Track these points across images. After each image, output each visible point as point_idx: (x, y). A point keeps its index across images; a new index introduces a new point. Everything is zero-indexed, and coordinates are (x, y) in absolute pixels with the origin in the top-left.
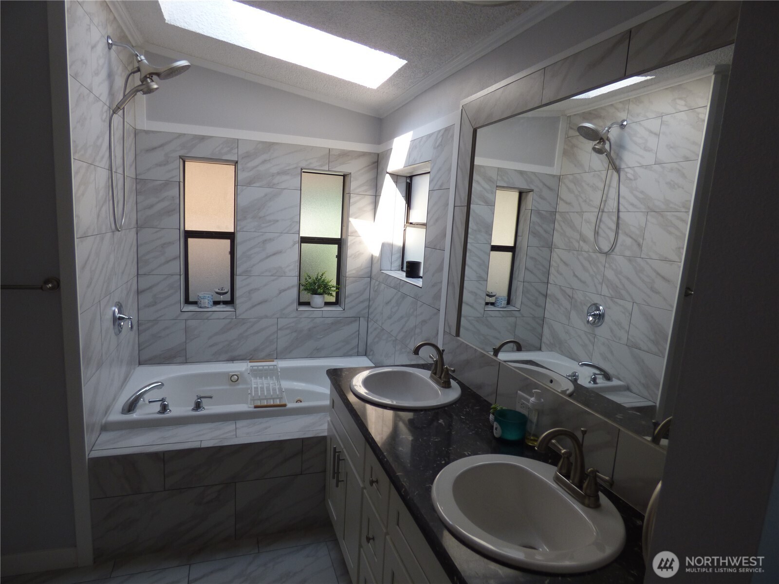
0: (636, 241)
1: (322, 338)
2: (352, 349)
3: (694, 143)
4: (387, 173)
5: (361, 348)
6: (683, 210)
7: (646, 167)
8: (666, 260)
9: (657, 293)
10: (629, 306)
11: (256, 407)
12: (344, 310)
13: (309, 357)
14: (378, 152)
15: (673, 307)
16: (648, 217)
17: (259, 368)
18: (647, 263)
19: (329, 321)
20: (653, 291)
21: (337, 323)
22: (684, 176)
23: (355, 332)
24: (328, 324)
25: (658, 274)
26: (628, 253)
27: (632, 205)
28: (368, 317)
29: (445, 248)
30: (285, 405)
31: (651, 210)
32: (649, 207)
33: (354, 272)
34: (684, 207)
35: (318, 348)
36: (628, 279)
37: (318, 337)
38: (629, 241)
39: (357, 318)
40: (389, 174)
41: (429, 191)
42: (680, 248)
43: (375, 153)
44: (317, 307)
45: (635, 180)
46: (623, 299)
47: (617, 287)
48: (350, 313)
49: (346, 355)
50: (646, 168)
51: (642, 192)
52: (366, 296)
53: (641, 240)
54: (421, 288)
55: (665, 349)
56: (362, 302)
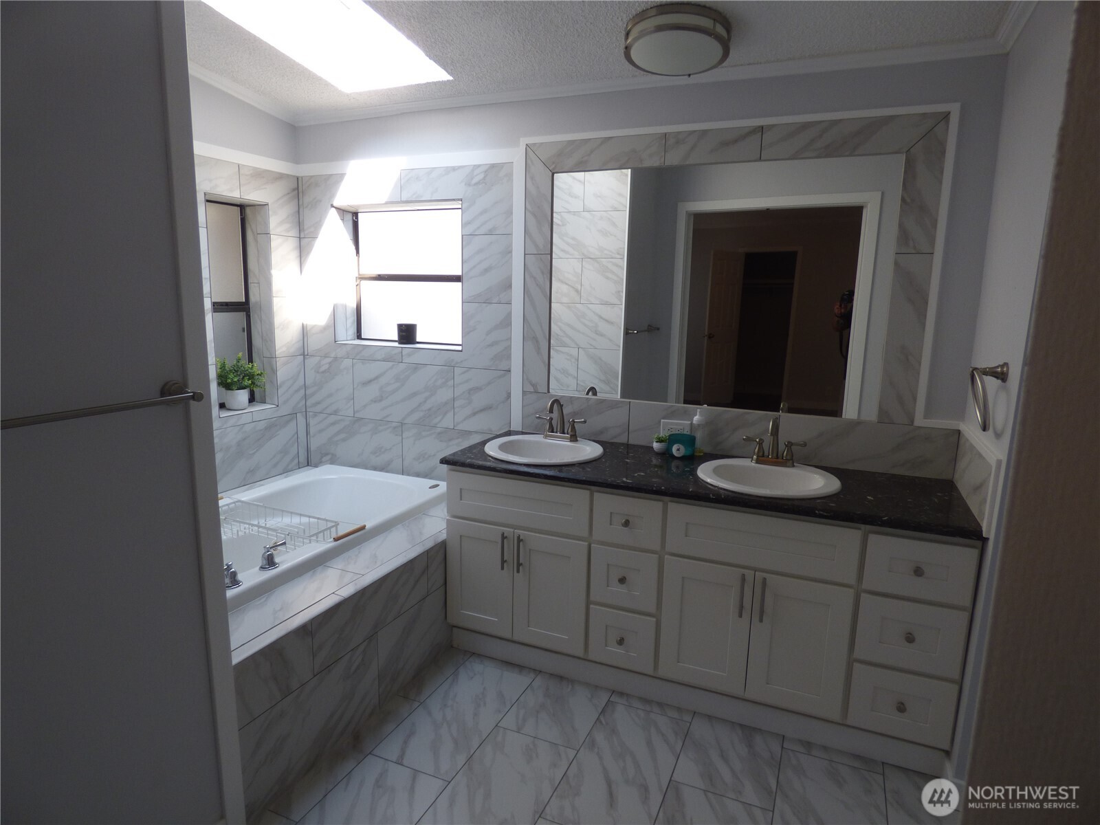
0: (573, 288)
1: (255, 452)
2: (292, 460)
3: (620, 195)
4: (332, 206)
5: (302, 458)
6: (619, 256)
7: (574, 213)
8: (606, 304)
9: (602, 335)
10: (574, 352)
11: (336, 540)
12: (278, 406)
13: (242, 484)
14: (297, 175)
15: (619, 347)
16: (584, 263)
17: (231, 506)
18: (589, 308)
19: (262, 425)
20: (597, 334)
21: (272, 427)
22: (614, 225)
23: (294, 435)
24: (261, 430)
25: (601, 317)
26: (565, 300)
27: (563, 251)
28: (306, 411)
29: (511, 300)
30: (363, 528)
31: (585, 257)
32: (583, 254)
33: (284, 349)
34: (618, 254)
35: (251, 469)
36: (569, 325)
37: (251, 453)
38: (565, 288)
39: (293, 415)
40: (336, 208)
41: (462, 236)
42: (619, 292)
43: (294, 176)
44: (240, 408)
45: (563, 225)
46: (565, 345)
47: (557, 335)
48: (285, 410)
49: (286, 471)
50: (574, 215)
51: (574, 239)
52: (301, 382)
53: (579, 287)
54: (461, 351)
55: (618, 386)
56: (297, 391)
